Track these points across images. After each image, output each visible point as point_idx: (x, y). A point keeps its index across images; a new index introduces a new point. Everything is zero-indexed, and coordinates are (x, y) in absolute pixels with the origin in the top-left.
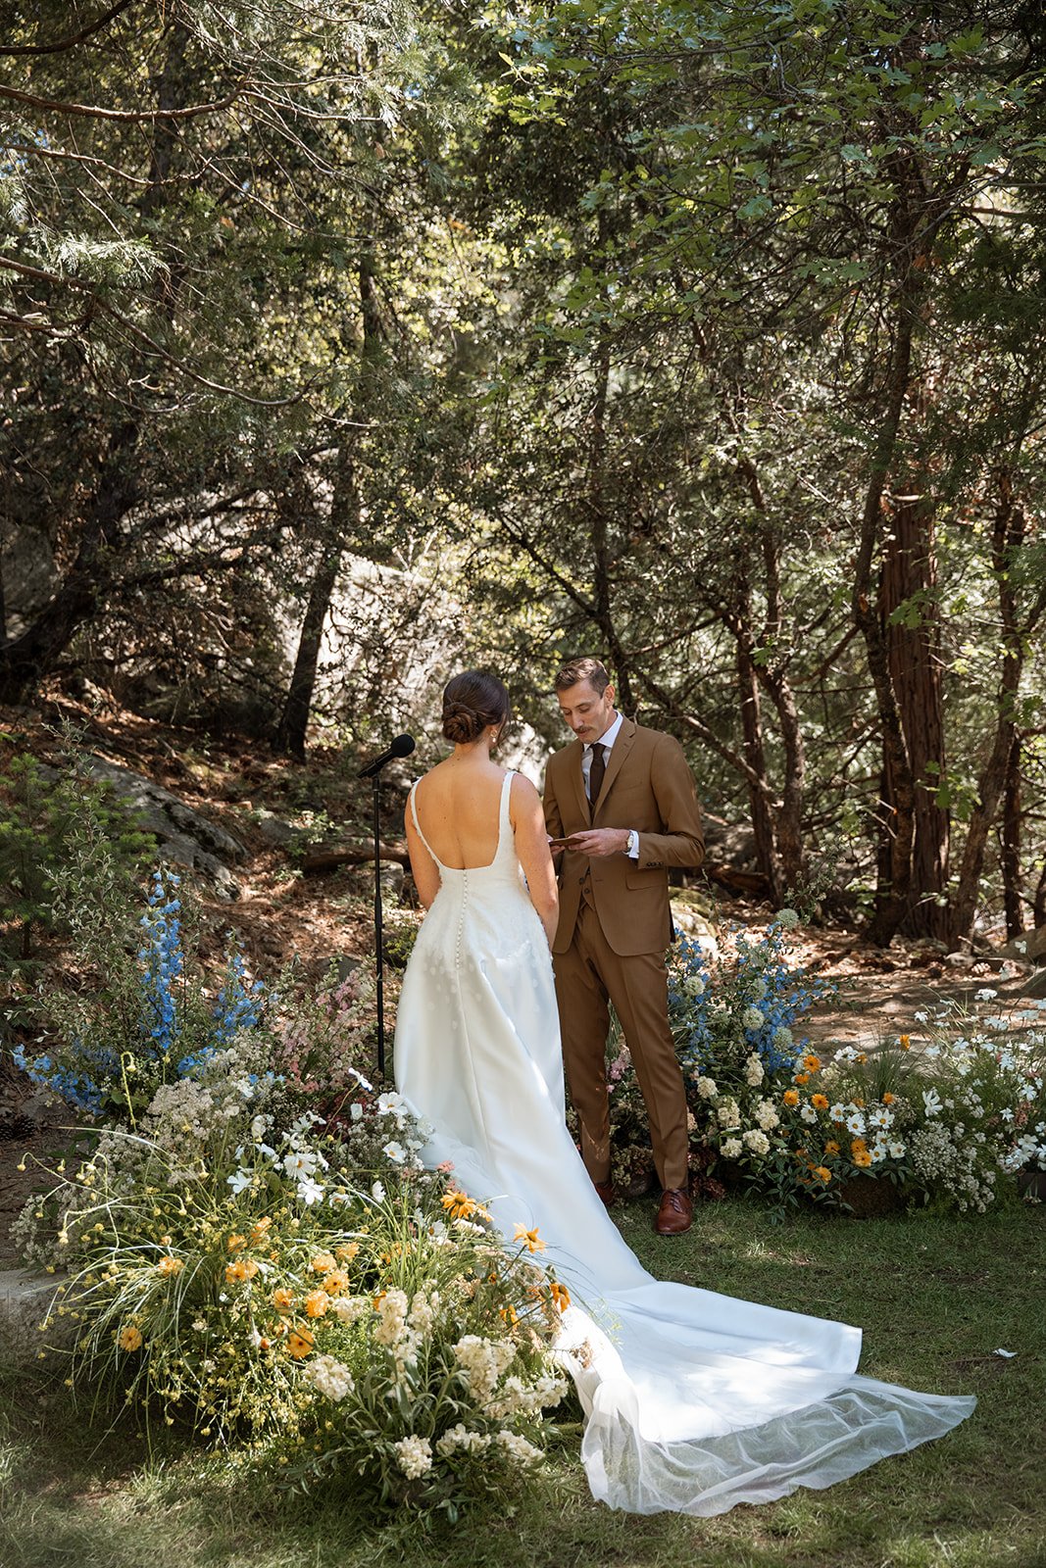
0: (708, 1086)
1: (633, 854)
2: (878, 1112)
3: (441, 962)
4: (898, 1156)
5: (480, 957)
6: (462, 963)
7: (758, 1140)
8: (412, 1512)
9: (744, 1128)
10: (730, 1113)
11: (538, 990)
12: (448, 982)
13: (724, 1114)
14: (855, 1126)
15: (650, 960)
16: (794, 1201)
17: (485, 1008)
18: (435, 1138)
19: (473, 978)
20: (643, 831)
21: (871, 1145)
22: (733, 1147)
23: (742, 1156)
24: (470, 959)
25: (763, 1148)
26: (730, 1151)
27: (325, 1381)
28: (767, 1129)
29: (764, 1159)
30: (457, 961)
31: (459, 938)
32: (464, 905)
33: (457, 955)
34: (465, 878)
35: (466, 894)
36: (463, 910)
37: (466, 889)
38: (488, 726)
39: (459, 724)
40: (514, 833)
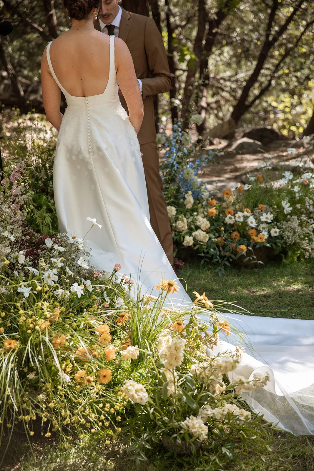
0: (173, 211)
2: (264, 214)
3: (80, 152)
4: (275, 235)
6: (93, 152)
7: (201, 235)
9: (191, 230)
10: (182, 224)
11: (136, 163)
12: (85, 163)
13: (180, 224)
14: (252, 223)
21: (259, 232)
22: (189, 241)
23: (194, 245)
24: (99, 149)
25: (205, 239)
26: (188, 243)
27: (135, 395)
28: (204, 229)
29: (206, 245)
30: (90, 150)
31: (89, 137)
32: (89, 118)
33: (90, 147)
34: (87, 102)
35: (88, 112)
36: (89, 121)
37: (88, 109)
38: (93, 9)
39: (80, 7)
40: (117, 73)
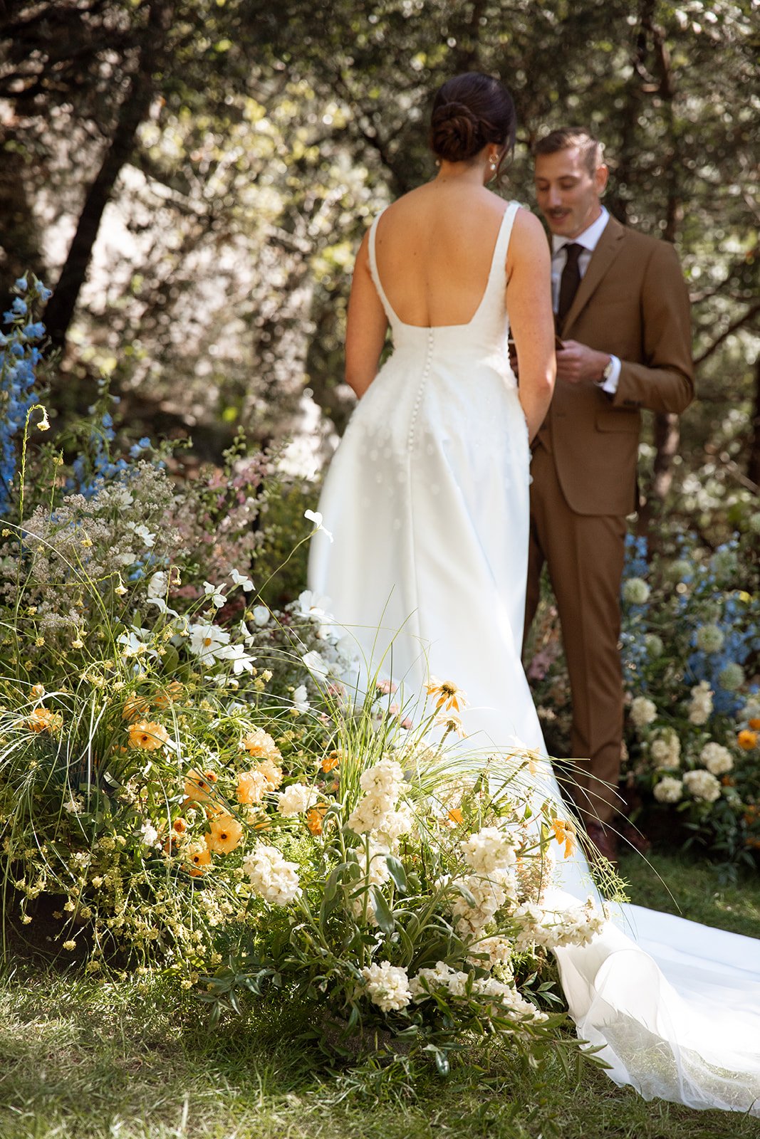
0: (645, 709)
1: (609, 387)
3: (388, 442)
5: (441, 435)
6: (416, 445)
7: (703, 782)
8: (383, 1055)
9: (685, 767)
10: (667, 750)
12: (393, 467)
13: (660, 749)
15: (611, 523)
16: (749, 860)
19: (431, 463)
20: (623, 359)
22: (670, 789)
23: (682, 800)
24: (429, 438)
25: (710, 793)
26: (667, 791)
27: (267, 878)
28: (716, 771)
29: (710, 807)
30: (411, 441)
31: (415, 413)
32: (426, 374)
33: (411, 434)
34: (431, 339)
35: (429, 360)
36: (424, 380)
38: (489, 145)
39: (456, 131)
40: (508, 284)
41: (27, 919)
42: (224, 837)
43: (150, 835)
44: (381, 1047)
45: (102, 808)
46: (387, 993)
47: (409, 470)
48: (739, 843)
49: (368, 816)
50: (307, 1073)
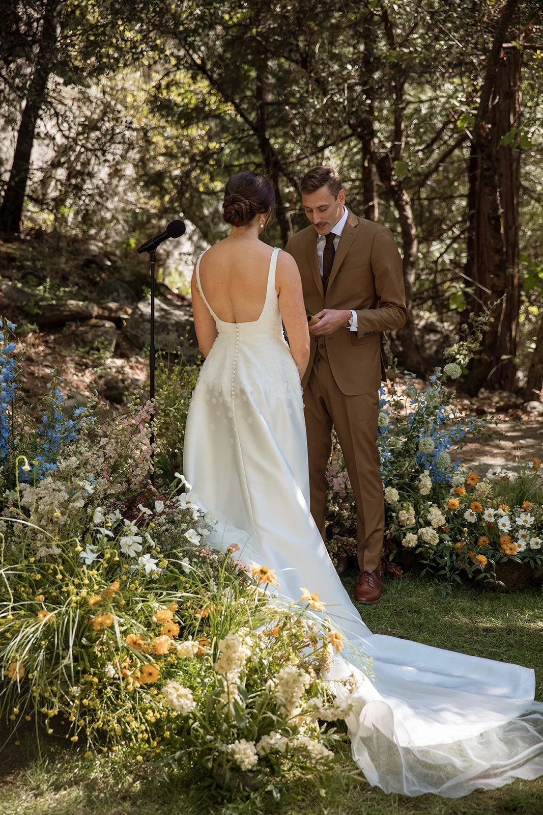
1: (354, 328)
2: (522, 515)
3: (221, 394)
4: (536, 547)
5: (249, 389)
6: (236, 395)
7: (429, 534)
8: (246, 794)
9: (419, 526)
10: (407, 516)
11: (293, 416)
12: (225, 409)
13: (403, 515)
14: (504, 525)
15: (368, 398)
16: (458, 579)
17: (254, 429)
18: (216, 527)
19: (246, 406)
21: (514, 539)
22: (411, 540)
23: (418, 546)
24: (243, 392)
25: (434, 540)
26: (409, 543)
27: (175, 700)
28: (436, 526)
29: (435, 548)
30: (233, 393)
31: (233, 376)
32: (237, 351)
33: (233, 389)
34: (237, 330)
35: (238, 342)
36: (236, 355)
37: (238, 338)
38: (258, 215)
39: (236, 211)
40: (278, 296)
41: (50, 731)
42: (150, 674)
43: (110, 671)
44: (244, 789)
45: (83, 659)
46: (243, 762)
47: (234, 409)
48: (453, 569)
49: (224, 665)
50: (207, 807)
